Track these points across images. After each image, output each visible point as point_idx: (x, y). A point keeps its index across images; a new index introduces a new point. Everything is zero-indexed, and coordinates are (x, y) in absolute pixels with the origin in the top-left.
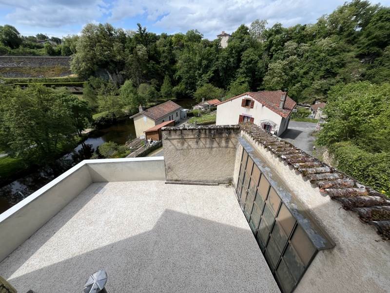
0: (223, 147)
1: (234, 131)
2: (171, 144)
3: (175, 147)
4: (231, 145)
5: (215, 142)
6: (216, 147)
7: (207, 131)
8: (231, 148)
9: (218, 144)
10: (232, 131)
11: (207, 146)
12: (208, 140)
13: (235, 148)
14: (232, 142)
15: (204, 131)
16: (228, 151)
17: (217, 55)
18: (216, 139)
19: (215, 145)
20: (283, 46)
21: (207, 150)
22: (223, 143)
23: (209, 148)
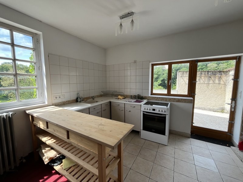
0: (216, 84)
1: (224, 73)
2: (183, 80)
3: (185, 82)
4: (222, 82)
5: (211, 80)
6: (212, 83)
7: (206, 73)
8: (223, 84)
9: (213, 81)
10: (223, 73)
11: (206, 82)
12: (206, 79)
13: (225, 84)
14: (223, 81)
15: (204, 72)
16: (220, 87)
17: (163, 72)
18: (212, 78)
19: (211, 82)
20: (206, 66)
21: (205, 85)
22: (217, 81)
23: (207, 84)
